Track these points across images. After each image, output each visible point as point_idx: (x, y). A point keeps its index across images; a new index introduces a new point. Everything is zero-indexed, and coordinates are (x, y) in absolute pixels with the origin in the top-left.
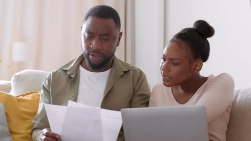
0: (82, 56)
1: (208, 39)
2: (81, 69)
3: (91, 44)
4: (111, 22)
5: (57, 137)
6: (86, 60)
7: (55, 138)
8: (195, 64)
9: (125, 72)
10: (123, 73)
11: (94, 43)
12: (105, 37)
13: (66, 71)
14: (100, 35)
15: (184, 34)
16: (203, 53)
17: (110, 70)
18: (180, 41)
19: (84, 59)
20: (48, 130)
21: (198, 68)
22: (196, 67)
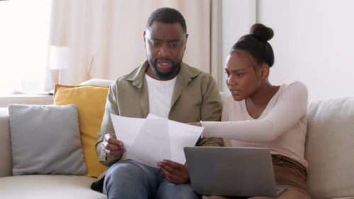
0: (147, 62)
1: (268, 42)
2: (148, 78)
3: (159, 51)
4: (178, 26)
5: (121, 144)
6: (152, 68)
7: (119, 146)
8: (261, 70)
9: (192, 78)
10: (190, 80)
11: (162, 50)
12: (173, 43)
13: (131, 82)
14: (169, 41)
15: (242, 42)
16: (266, 57)
17: (175, 78)
18: (239, 51)
19: (149, 65)
20: (111, 135)
21: (265, 74)
22: (262, 74)
